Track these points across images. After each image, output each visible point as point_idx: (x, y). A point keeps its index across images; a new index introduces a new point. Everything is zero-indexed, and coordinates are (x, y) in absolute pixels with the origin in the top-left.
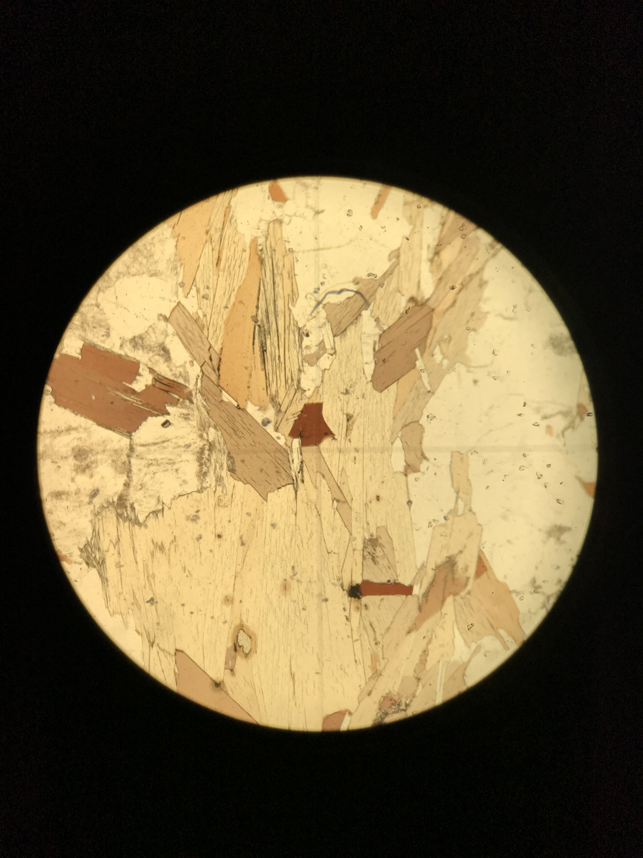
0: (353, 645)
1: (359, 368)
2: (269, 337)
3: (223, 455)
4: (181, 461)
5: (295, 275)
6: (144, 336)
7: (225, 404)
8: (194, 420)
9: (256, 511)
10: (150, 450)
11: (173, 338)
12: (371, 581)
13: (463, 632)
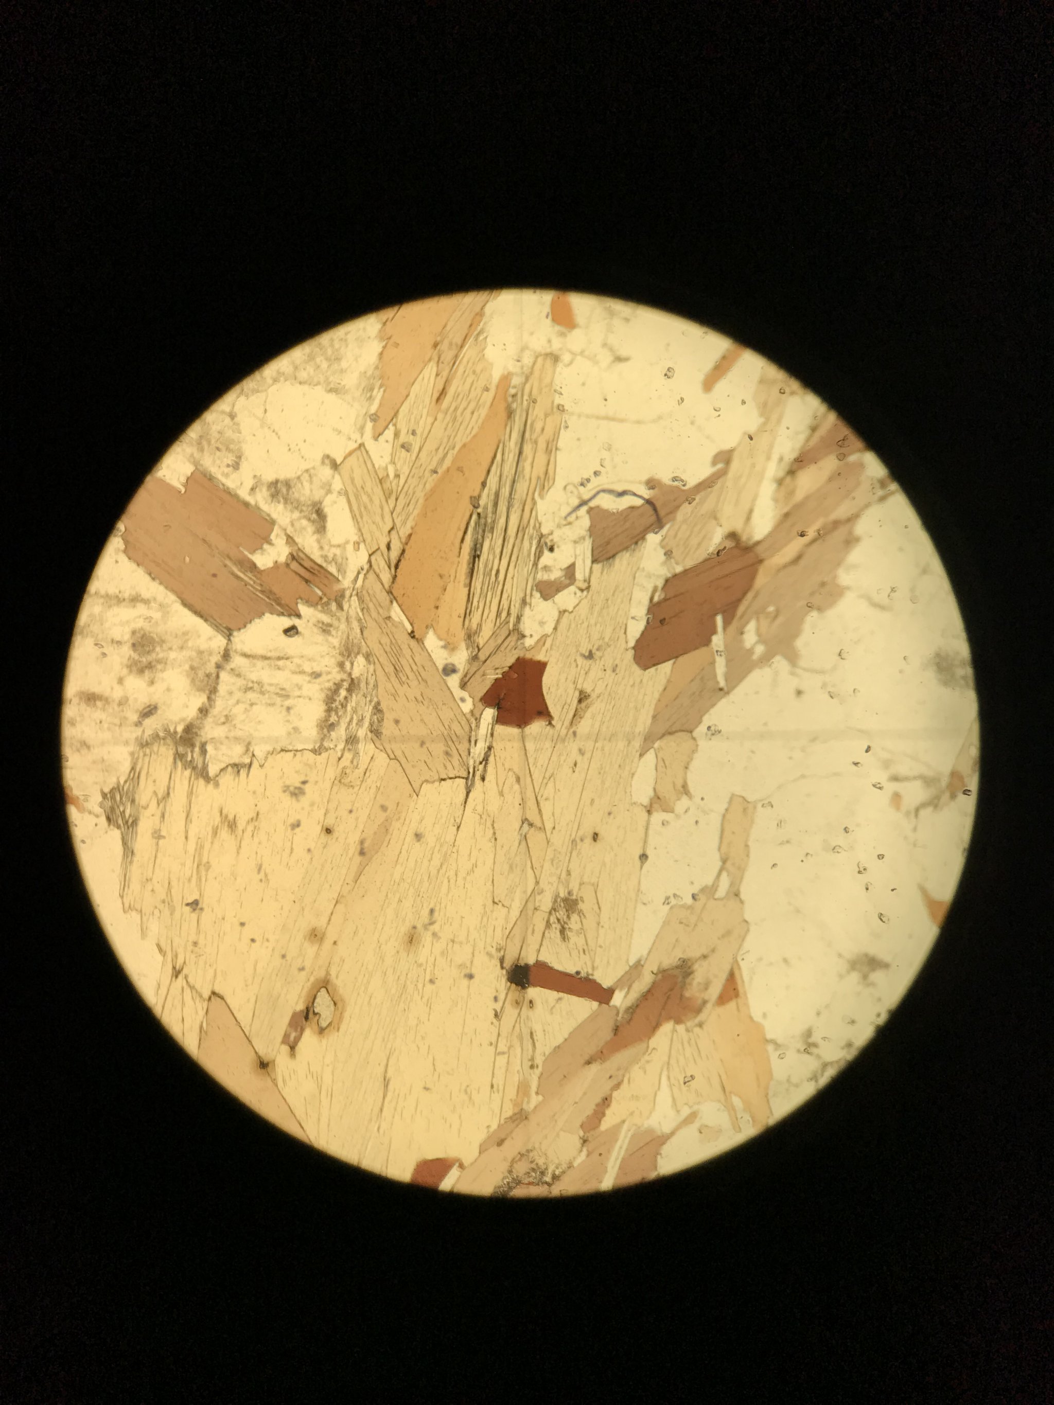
0: (495, 1059)
1: (618, 623)
2: (490, 538)
3: (367, 704)
4: (300, 697)
5: (557, 449)
6: (292, 484)
7: (392, 624)
8: (337, 637)
9: (397, 806)
10: (254, 665)
11: (337, 497)
12: (550, 965)
13: (674, 1085)
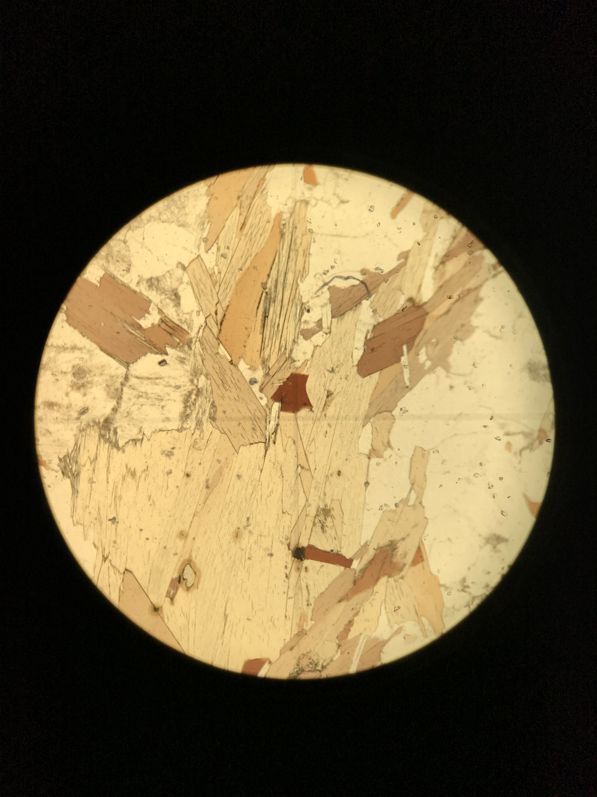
0: (287, 601)
1: (348, 352)
2: (274, 305)
3: (207, 403)
4: (169, 400)
5: (309, 254)
6: (160, 280)
7: (220, 357)
8: (189, 365)
9: (226, 460)
10: (142, 383)
11: (186, 286)
12: (316, 547)
13: (389, 612)
